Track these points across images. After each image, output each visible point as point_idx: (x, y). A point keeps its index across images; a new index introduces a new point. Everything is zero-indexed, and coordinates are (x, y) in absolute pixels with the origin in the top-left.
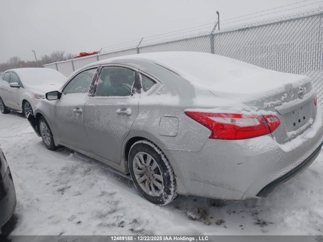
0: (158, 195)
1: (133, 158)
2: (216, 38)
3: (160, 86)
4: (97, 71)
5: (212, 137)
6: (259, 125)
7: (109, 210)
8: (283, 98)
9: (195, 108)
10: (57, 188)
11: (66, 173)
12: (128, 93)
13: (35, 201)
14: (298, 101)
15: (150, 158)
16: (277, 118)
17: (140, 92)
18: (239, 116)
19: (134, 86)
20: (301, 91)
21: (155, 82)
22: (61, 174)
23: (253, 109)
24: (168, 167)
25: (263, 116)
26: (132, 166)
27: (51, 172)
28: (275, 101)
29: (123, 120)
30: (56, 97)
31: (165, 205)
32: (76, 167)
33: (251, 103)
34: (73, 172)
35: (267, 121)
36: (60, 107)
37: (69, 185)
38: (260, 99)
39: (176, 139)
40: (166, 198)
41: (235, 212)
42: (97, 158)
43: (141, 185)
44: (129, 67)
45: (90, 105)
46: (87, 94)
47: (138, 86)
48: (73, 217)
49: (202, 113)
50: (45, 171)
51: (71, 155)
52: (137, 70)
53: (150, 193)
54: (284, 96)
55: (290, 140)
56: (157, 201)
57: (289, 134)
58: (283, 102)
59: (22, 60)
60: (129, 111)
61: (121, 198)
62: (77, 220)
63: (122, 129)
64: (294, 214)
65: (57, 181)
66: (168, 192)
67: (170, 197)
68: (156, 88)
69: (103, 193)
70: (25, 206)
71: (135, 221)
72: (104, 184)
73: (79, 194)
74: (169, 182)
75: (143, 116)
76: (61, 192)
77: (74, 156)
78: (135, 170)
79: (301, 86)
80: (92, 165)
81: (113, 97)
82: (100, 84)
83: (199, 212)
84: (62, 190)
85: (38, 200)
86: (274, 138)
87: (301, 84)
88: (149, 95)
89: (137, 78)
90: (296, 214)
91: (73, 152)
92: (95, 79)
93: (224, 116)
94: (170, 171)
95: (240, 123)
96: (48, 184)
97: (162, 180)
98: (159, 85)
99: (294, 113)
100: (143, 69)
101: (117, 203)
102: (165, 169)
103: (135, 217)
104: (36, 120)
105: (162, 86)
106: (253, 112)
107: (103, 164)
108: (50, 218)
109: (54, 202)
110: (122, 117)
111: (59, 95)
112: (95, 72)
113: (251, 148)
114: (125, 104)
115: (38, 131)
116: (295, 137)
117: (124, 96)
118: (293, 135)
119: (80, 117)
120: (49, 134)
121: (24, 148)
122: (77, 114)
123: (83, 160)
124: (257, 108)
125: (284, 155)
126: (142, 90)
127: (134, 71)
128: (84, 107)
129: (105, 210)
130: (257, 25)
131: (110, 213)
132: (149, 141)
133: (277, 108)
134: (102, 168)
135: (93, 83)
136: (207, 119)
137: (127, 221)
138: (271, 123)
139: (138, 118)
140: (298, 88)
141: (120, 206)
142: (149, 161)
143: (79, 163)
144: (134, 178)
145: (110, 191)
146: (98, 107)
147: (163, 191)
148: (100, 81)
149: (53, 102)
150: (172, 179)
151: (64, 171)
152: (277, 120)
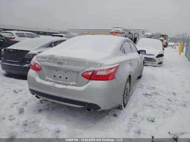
6: (33, 65)
20: (60, 61)
25: (35, 63)
28: (42, 59)
54: (47, 59)
58: (45, 61)
86: (38, 74)
99: (56, 71)
118: (50, 80)
133: (41, 62)
138: (37, 67)
152: (40, 67)
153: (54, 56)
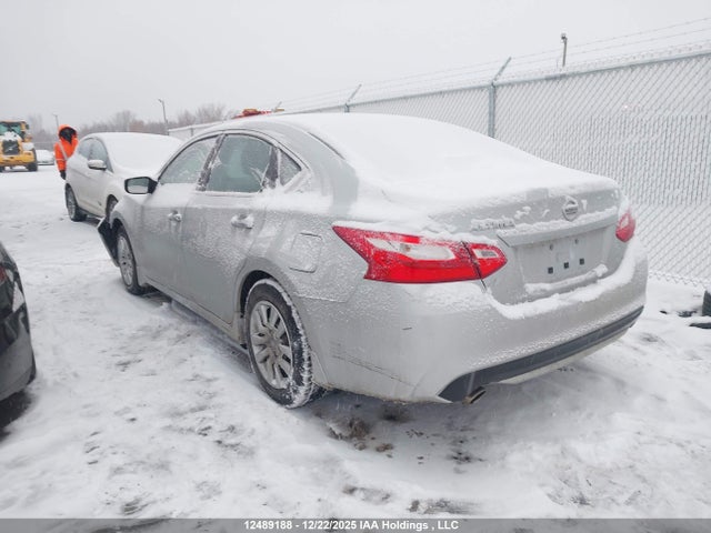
0: (285, 387)
1: (250, 313)
2: (501, 93)
3: (307, 175)
4: (217, 142)
5: (367, 277)
6: (453, 261)
7: (194, 405)
8: (519, 214)
9: (349, 220)
10: (117, 359)
11: (143, 336)
12: (256, 187)
13: (72, 377)
14: (561, 224)
15: (276, 313)
16: (499, 251)
17: (273, 186)
18: (414, 239)
19: (268, 174)
20: (571, 206)
21: (299, 168)
22: (133, 337)
23: (447, 229)
24: (301, 332)
25: (465, 244)
26: (249, 328)
27: (117, 333)
28: (500, 217)
29: (239, 236)
30: (146, 189)
31: (294, 406)
32: (166, 329)
33: (443, 218)
34: (156, 335)
35: (472, 255)
36: (150, 209)
37: (140, 356)
38: (464, 212)
39: (314, 276)
40: (295, 391)
41: (422, 434)
42: (200, 311)
43: (261, 366)
44: (264, 137)
45: (195, 206)
46: (196, 185)
47: (273, 175)
48: (127, 410)
49: (357, 230)
50: (107, 328)
51: (165, 305)
52: (276, 144)
53: (274, 383)
54: (523, 211)
55: (532, 299)
56: (281, 398)
57: (531, 288)
58: (518, 221)
59: (138, 118)
60: (250, 220)
61: (223, 389)
62: (131, 416)
63: (236, 253)
64: (530, 448)
65: (122, 348)
66: (299, 381)
67: (302, 390)
68: (300, 179)
69: (196, 377)
70: (50, 383)
71: (232, 429)
72: (203, 362)
73: (153, 374)
74: (301, 360)
75: (269, 232)
76: (121, 367)
77: (171, 308)
78: (254, 336)
79: (573, 196)
80: (195, 327)
81: (232, 193)
82: (217, 168)
83: (351, 425)
84: (125, 365)
85: (76, 375)
86: (489, 289)
87: (573, 191)
88: (286, 192)
89: (273, 159)
90: (534, 448)
91: (169, 300)
92: (211, 158)
93: (390, 237)
94: (303, 338)
95: (417, 253)
96: (104, 351)
97: (290, 356)
98: (305, 175)
99: (551, 248)
100: (284, 142)
101: (212, 396)
102: (296, 335)
103: (233, 423)
104: (112, 232)
105: (309, 175)
106: (445, 235)
107: (206, 322)
108: (85, 407)
109: (103, 381)
110: (238, 231)
111: (151, 186)
112: (212, 143)
113: (429, 301)
114: (246, 207)
115: (115, 256)
116: (547, 295)
117: (250, 192)
118: (544, 290)
119: (177, 228)
120: (130, 262)
121: (88, 285)
122: (174, 224)
123: (183, 317)
124: (454, 228)
125: (503, 323)
126: (278, 180)
127: (270, 144)
128: (186, 210)
129: (187, 405)
130: (584, 70)
131: (193, 410)
132: (276, 280)
133: (501, 232)
134: (212, 335)
135: (207, 165)
136: (363, 241)
137: (217, 427)
138: (481, 260)
139: (261, 236)
140: (563, 199)
141: (215, 400)
142: (274, 320)
143: (174, 321)
144: (252, 352)
145: (208, 375)
146: (205, 210)
147: (291, 377)
148: (218, 161)
149: (140, 199)
150: (305, 356)
151: (141, 333)
152: (497, 256)
153: (546, 191)
